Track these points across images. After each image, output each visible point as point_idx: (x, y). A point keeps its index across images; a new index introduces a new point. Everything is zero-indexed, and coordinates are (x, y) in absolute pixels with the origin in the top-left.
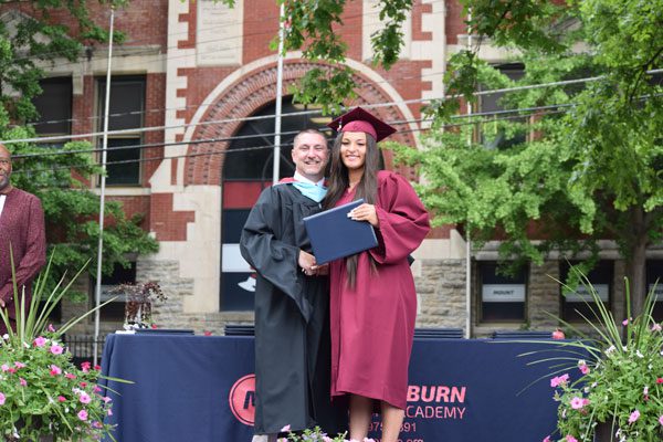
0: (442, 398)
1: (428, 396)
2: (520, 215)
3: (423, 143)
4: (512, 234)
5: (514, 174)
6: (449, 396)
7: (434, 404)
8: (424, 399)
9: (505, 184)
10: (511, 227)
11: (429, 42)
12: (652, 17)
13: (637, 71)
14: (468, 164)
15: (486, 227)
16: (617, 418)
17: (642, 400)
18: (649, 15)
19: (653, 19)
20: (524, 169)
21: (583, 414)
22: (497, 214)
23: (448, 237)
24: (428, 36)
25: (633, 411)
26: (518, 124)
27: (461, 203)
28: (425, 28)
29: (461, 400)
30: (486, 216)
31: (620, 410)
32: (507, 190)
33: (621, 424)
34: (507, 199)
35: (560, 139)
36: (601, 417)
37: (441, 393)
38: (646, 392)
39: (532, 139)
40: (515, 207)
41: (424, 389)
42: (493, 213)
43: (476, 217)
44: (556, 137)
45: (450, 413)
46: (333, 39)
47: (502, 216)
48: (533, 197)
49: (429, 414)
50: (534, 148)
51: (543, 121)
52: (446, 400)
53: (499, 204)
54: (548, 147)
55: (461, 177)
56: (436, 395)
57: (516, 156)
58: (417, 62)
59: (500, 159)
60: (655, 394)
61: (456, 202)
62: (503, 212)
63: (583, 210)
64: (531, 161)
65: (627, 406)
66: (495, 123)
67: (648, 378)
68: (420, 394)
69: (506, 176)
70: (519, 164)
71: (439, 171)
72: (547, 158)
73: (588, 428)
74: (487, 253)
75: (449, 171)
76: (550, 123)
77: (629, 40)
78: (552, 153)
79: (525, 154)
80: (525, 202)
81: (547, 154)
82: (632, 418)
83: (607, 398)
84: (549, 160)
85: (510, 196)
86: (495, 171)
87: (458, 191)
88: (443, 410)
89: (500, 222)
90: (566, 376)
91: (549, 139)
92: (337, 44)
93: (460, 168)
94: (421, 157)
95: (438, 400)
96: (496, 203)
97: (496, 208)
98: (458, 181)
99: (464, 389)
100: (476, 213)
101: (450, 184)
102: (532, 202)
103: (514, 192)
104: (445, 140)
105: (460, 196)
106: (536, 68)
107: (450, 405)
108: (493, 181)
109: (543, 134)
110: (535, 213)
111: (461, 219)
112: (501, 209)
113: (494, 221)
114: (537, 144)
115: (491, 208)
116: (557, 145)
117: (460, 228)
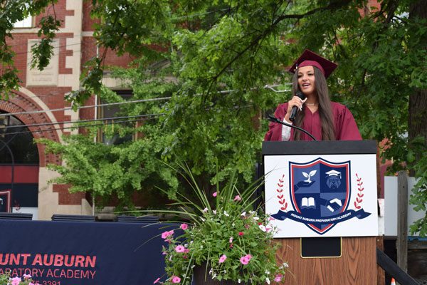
0: (79, 264)
1: (69, 263)
2: (128, 187)
3: (64, 140)
4: (122, 199)
5: (125, 160)
6: (84, 262)
7: (73, 268)
8: (66, 265)
9: (119, 167)
10: (122, 195)
11: (70, 75)
12: (220, 45)
13: (210, 81)
14: (94, 154)
15: (105, 194)
16: (210, 261)
17: (228, 248)
18: (219, 44)
19: (221, 47)
20: (131, 157)
21: (185, 259)
22: (113, 186)
23: (80, 204)
24: (69, 71)
25: (221, 256)
26: (128, 128)
27: (89, 177)
28: (67, 66)
29: (93, 266)
30: (105, 187)
31: (212, 256)
32: (120, 171)
33: (213, 265)
34: (120, 177)
35: (155, 137)
36: (198, 260)
37: (79, 260)
38: (231, 241)
39: (136, 138)
40: (125, 182)
41: (67, 258)
42: (110, 186)
43: (98, 187)
44: (153, 136)
45: (85, 275)
46: (6, 48)
47: (116, 187)
48: (137, 176)
49: (70, 275)
50: (138, 143)
51: (144, 126)
52: (82, 265)
53: (114, 180)
54: (147, 142)
55: (89, 162)
56: (75, 262)
57: (127, 149)
58: (62, 88)
59: (116, 150)
60: (238, 243)
61: (86, 177)
62: (116, 185)
63: (170, 184)
64: (136, 151)
65: (217, 253)
66: (113, 126)
67: (232, 232)
68: (64, 260)
69: (119, 161)
70: (128, 153)
71: (75, 157)
72: (146, 150)
73: (188, 269)
74: (105, 214)
75: (81, 157)
76: (149, 127)
77: (205, 60)
78: (150, 147)
79: (132, 147)
80: (132, 179)
81: (146, 147)
82: (221, 261)
83: (202, 247)
84: (148, 151)
85: (122, 174)
86: (112, 159)
87: (88, 170)
88: (80, 273)
89: (114, 192)
90: (172, 232)
91: (148, 138)
92: (9, 52)
93: (89, 156)
94: (63, 149)
95: (76, 265)
96: (112, 179)
97: (112, 182)
98: (87, 163)
99: (95, 258)
100: (99, 185)
101: (82, 166)
102: (136, 179)
103: (124, 172)
104: (79, 139)
105: (88, 174)
106: (140, 91)
107: (85, 269)
108: (111, 165)
109: (144, 135)
110: (138, 186)
111: (89, 188)
112: (115, 183)
113: (111, 191)
114: (140, 140)
115: (109, 182)
116: (153, 141)
117: (88, 196)
